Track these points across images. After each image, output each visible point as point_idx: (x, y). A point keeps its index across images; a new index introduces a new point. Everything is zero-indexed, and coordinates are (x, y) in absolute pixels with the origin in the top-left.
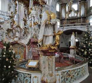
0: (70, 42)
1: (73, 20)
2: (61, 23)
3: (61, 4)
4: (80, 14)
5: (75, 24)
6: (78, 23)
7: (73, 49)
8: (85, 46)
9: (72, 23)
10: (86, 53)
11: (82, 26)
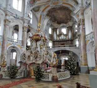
0: (61, 60)
1: (63, 42)
2: (54, 44)
3: (53, 28)
4: (68, 37)
5: (65, 45)
6: (67, 44)
7: (63, 66)
8: (69, 64)
9: (62, 44)
10: (70, 67)
11: (70, 47)
